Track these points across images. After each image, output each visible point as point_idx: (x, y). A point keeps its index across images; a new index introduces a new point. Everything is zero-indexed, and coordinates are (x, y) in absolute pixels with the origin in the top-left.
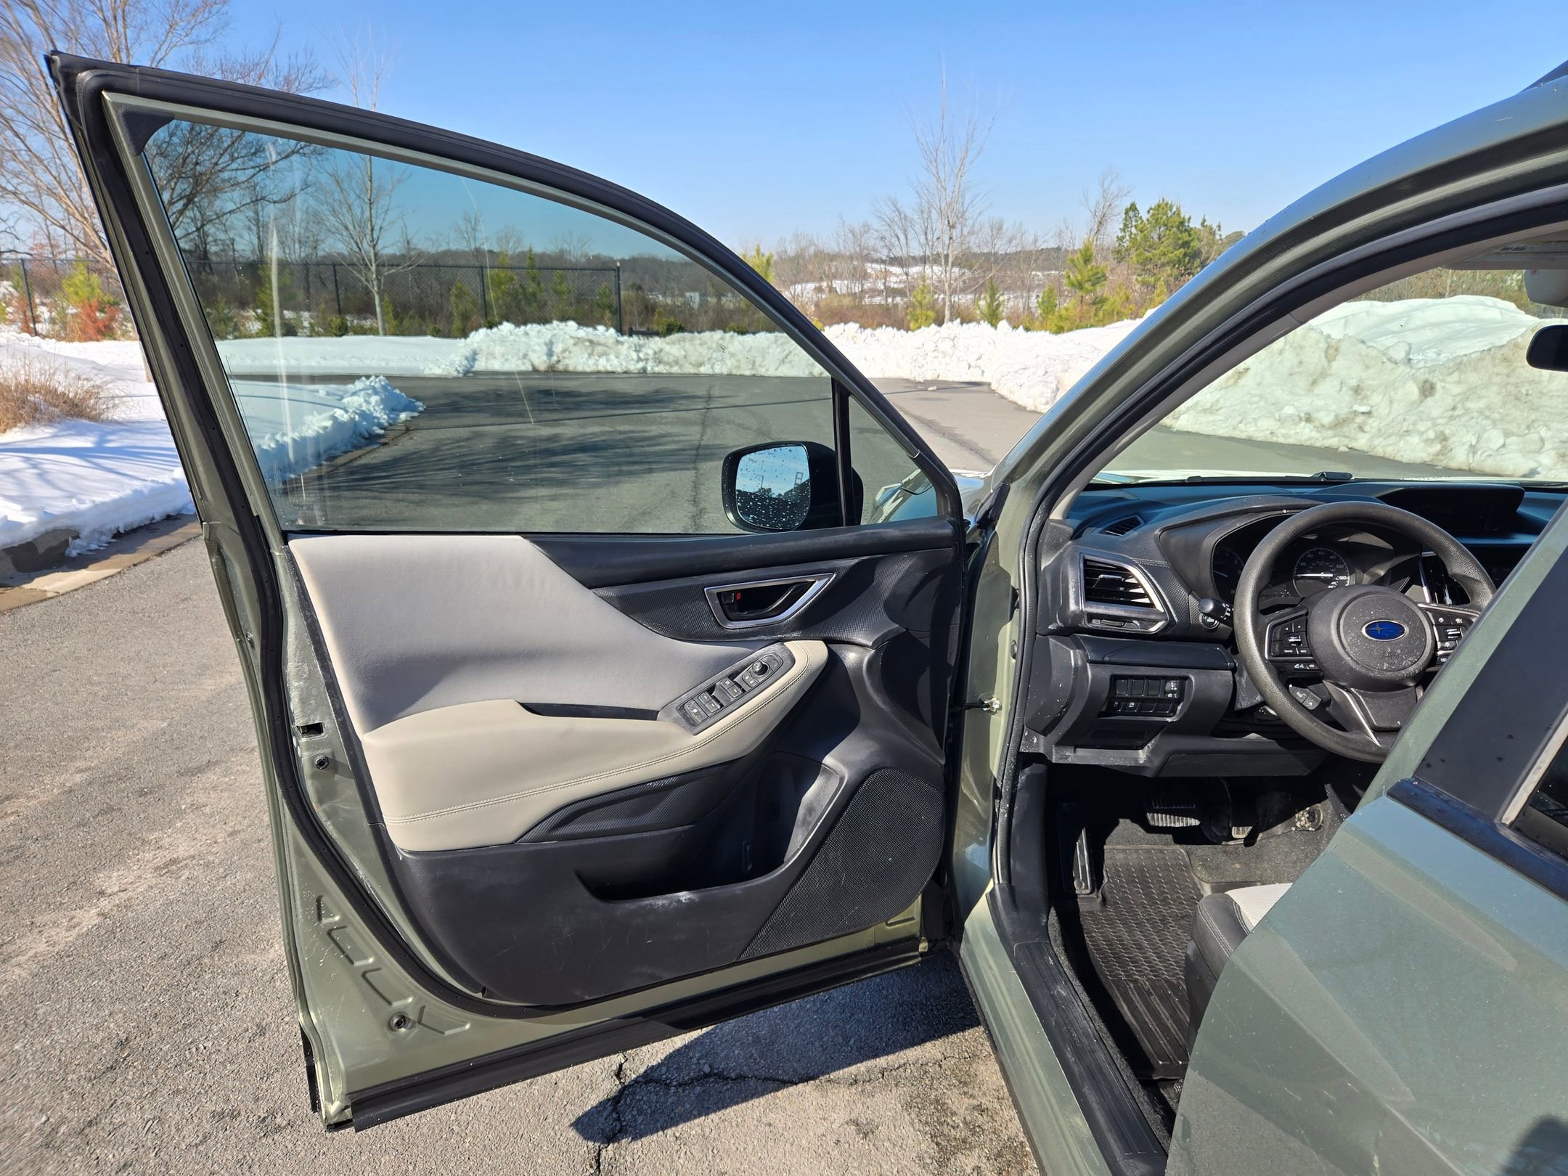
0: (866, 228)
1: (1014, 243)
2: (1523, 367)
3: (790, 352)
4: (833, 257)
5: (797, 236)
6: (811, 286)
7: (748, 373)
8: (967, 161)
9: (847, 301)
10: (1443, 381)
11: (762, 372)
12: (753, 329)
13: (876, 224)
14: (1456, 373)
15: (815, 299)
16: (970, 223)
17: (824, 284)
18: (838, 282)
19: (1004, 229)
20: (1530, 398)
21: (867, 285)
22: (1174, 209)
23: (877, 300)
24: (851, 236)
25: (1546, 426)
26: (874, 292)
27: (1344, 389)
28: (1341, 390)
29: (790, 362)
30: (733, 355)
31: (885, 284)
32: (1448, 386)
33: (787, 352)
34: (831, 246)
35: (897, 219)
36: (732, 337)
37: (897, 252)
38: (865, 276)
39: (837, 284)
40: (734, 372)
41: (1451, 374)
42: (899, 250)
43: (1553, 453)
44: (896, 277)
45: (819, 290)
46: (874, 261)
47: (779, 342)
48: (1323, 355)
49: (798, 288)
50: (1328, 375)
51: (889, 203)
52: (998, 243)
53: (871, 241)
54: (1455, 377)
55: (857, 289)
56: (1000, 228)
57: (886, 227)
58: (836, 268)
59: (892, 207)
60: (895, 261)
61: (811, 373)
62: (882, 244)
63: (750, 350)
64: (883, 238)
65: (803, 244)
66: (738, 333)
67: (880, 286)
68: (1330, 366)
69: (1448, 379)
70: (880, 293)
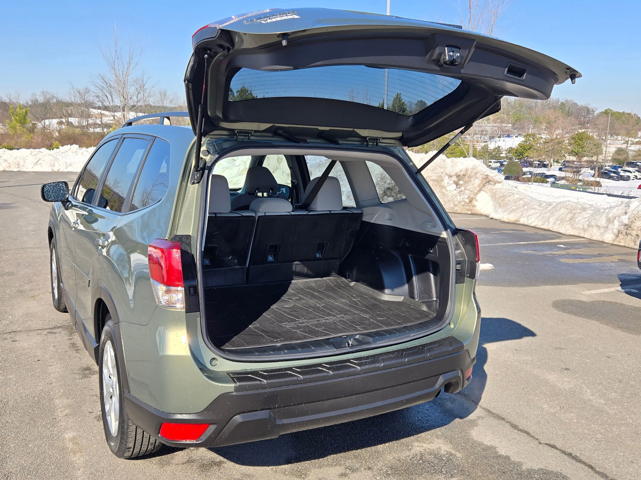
0: (87, 91)
1: (174, 102)
2: (339, 165)
3: (40, 159)
4: (68, 105)
5: (43, 92)
6: (55, 121)
7: (16, 170)
8: (131, 69)
9: (77, 131)
10: (315, 171)
11: (24, 169)
12: (17, 147)
13: (92, 88)
14: (318, 168)
15: (59, 129)
16: (148, 91)
17: (64, 120)
18: (72, 118)
19: (167, 95)
20: (341, 177)
21: (91, 121)
22: (249, 92)
23: (98, 130)
24: (78, 94)
25: (345, 186)
26: (95, 125)
27: (284, 174)
28: (283, 175)
29: (40, 164)
30: (5, 161)
31: (101, 121)
32: (316, 172)
33: (38, 159)
34: (66, 98)
35: (105, 86)
36: (4, 151)
37: (106, 104)
38: (89, 116)
39: (71, 120)
40: (7, 169)
41: (317, 168)
42: (108, 103)
43: (345, 196)
44: (108, 118)
45: (61, 123)
46: (95, 108)
47: (33, 154)
48: (277, 161)
49: (47, 122)
50: (278, 169)
51: (100, 78)
52: (165, 102)
53: (91, 98)
54: (318, 169)
55: (85, 123)
56: (165, 95)
57: (99, 91)
58: (71, 110)
59: (102, 80)
60: (106, 108)
61: (53, 170)
62: (98, 99)
63: (16, 158)
64: (98, 97)
65: (48, 96)
66: (8, 149)
67: (98, 122)
68: (279, 166)
69: (316, 170)
70: (99, 126)
